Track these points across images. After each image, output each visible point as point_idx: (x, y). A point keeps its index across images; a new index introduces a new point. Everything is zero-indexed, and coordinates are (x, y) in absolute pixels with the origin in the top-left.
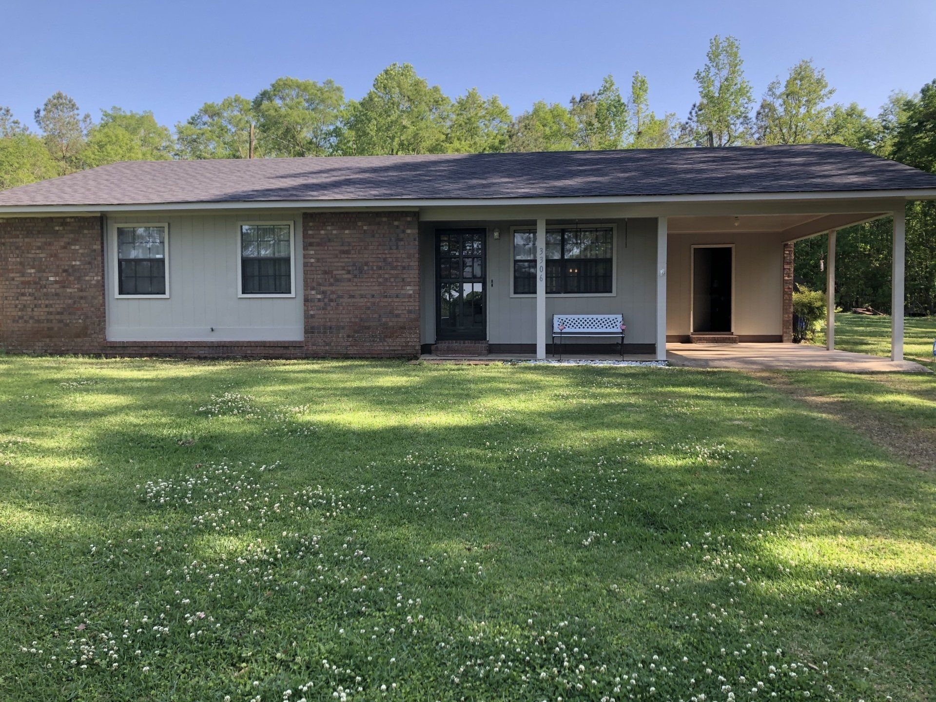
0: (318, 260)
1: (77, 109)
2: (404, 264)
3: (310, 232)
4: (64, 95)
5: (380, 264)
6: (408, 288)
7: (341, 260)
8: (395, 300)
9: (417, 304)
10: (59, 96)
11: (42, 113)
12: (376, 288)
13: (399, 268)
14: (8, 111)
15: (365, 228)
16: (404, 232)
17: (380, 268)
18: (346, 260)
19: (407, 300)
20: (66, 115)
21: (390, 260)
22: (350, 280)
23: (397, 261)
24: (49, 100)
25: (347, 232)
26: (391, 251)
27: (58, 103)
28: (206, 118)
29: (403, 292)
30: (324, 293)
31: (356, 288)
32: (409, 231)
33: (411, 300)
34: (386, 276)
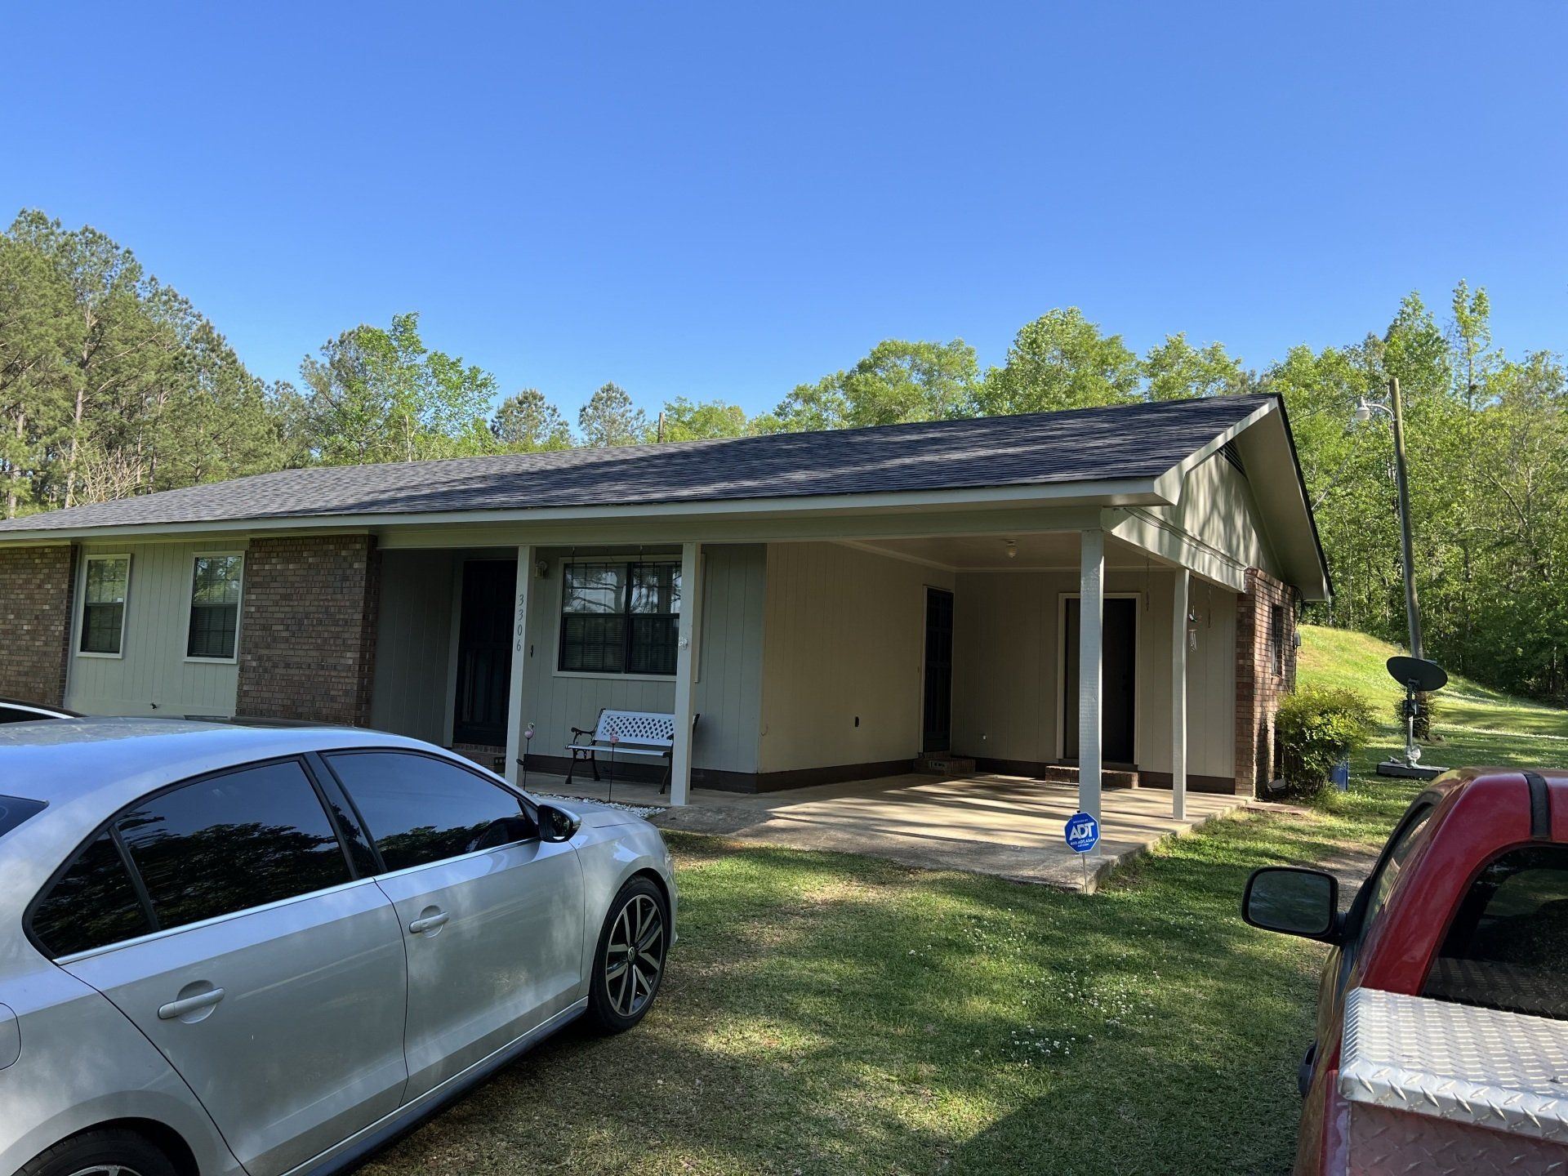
0: (258, 608)
1: (630, 404)
2: (347, 617)
3: (255, 567)
4: (615, 387)
5: (321, 616)
6: (349, 655)
7: (282, 609)
8: (333, 673)
9: (355, 681)
10: (610, 389)
11: (590, 411)
12: (314, 653)
13: (340, 623)
14: (555, 410)
15: (310, 560)
16: (351, 566)
17: (320, 623)
18: (287, 609)
19: (345, 674)
20: (615, 411)
21: (332, 610)
22: (287, 640)
23: (339, 613)
24: (597, 394)
25: (291, 566)
26: (334, 596)
27: (608, 397)
28: (798, 406)
29: (342, 661)
30: (260, 659)
31: (292, 653)
32: (356, 566)
33: (350, 675)
34: (326, 635)
